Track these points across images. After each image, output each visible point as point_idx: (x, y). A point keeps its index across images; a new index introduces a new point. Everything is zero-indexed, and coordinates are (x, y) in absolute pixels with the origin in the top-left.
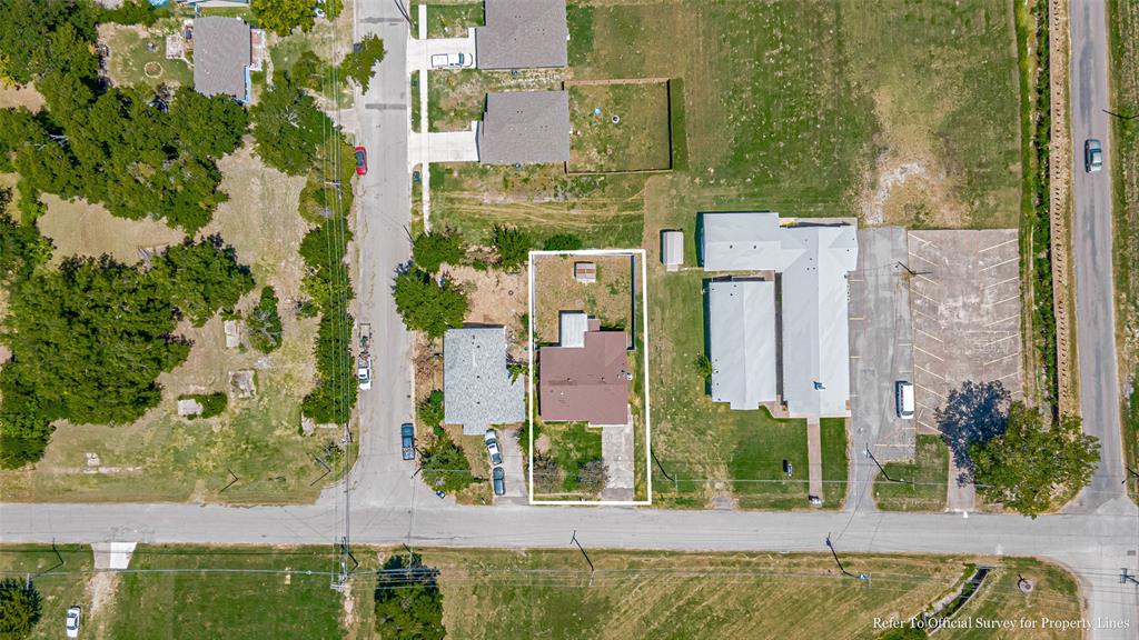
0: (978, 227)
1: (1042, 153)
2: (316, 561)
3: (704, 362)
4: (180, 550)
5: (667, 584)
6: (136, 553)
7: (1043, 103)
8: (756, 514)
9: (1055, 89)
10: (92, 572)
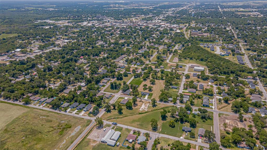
0: (90, 139)
1: (80, 143)
2: (162, 132)
3: (120, 136)
4: (176, 137)
5: (132, 125)
6: (180, 137)
7: (77, 146)
8: (122, 127)
9: (75, 147)
10: (185, 137)
